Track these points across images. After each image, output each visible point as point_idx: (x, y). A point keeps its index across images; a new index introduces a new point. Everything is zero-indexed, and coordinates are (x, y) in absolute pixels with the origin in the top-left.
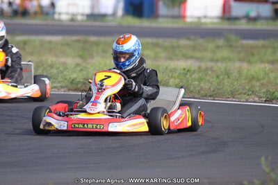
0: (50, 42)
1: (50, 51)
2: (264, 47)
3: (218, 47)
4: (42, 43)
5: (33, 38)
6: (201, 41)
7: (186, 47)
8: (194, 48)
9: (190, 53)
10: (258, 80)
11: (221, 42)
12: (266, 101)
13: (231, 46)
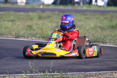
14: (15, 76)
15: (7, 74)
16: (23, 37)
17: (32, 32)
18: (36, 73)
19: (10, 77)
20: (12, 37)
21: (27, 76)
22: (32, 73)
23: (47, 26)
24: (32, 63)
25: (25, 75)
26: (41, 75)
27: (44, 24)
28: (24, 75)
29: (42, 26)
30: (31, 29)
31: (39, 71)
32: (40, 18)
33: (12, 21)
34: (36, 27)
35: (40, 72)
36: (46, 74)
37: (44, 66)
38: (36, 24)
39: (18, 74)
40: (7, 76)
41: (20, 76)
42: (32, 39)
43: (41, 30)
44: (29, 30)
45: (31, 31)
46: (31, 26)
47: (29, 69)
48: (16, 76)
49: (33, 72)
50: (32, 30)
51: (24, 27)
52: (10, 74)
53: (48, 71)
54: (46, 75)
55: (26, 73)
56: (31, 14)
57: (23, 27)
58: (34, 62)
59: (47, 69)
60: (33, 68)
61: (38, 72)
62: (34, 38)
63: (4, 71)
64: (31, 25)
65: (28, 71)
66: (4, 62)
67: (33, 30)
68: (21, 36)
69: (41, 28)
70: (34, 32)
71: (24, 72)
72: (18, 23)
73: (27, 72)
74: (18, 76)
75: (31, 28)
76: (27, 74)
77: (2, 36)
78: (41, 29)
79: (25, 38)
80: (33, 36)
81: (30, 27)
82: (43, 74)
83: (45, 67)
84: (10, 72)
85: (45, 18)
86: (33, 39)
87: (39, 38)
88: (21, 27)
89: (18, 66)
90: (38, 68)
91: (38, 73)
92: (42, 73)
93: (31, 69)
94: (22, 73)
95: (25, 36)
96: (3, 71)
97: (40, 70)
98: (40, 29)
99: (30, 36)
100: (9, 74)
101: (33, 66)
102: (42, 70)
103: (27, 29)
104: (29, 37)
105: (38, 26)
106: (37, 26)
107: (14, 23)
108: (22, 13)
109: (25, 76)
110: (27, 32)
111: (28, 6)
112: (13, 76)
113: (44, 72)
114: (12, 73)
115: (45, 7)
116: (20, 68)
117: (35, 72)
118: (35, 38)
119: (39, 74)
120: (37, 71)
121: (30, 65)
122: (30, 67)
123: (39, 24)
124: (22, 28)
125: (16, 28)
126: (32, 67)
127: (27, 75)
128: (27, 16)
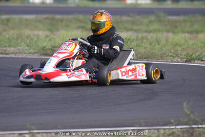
0: (26, 20)
1: (27, 26)
2: (185, 21)
3: (151, 22)
4: (21, 21)
5: (14, 16)
6: (138, 17)
7: (127, 22)
8: (133, 23)
9: (130, 26)
10: (180, 46)
11: (152, 18)
12: (186, 62)
13: (160, 21)
16: (198, 60)
19: (150, 131)
20: (179, 60)
28: (174, 127)
61: (200, 121)
68: (195, 59)
77: (162, 59)
79: (203, 62)
125: (193, 45)
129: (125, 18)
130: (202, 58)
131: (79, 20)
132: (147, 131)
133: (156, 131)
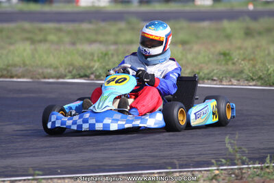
14: (194, 173)
15: (176, 168)
16: (208, 79)
17: (231, 67)
18: (243, 164)
19: (181, 174)
21: (222, 172)
22: (234, 164)
23: (267, 52)
24: (232, 141)
25: (218, 170)
26: (254, 168)
27: (257, 47)
28: (215, 168)
29: (254, 53)
30: (229, 60)
31: (251, 159)
32: (248, 33)
33: (184, 43)
34: (239, 54)
35: (253, 160)
36: (267, 165)
37: (262, 146)
38: (240, 48)
39: (201, 167)
40: (176, 172)
41: (205, 172)
42: (230, 83)
43: (251, 62)
44: (224, 63)
45: (227, 64)
46: (228, 54)
47: (226, 155)
48: (197, 173)
49: (236, 161)
50: (230, 63)
51: (211, 56)
52: (181, 166)
53: (271, 157)
54: (268, 167)
55: (220, 163)
56: (226, 24)
57: (208, 57)
58: (237, 137)
59: (269, 153)
60: (237, 152)
61: (247, 160)
62: (235, 82)
63: (168, 161)
64: (227, 52)
65: (223, 160)
66: (167, 139)
67: (234, 64)
68: (203, 79)
69: (252, 56)
70: (234, 68)
71: (213, 161)
72: (196, 48)
73: (221, 161)
74: (200, 171)
75: (228, 57)
76: (222, 165)
78: (252, 60)
79: (215, 83)
80: (233, 77)
81: (225, 54)
82: (260, 165)
83: (264, 149)
84: (181, 163)
85: (260, 33)
86: (232, 85)
87: (247, 80)
88: (204, 57)
89: (200, 149)
90: (247, 152)
91: (247, 164)
92: (257, 162)
93: (230, 154)
94: (209, 164)
95: (215, 78)
96: (165, 161)
97: (252, 156)
98: (249, 60)
99: (226, 77)
100: (180, 168)
101: (236, 147)
102: (257, 156)
103: (218, 61)
104: (224, 79)
105: (244, 54)
106: (241, 52)
107: (188, 47)
108: (206, 24)
109: (217, 172)
110: (219, 67)
111: (220, 7)
112: (189, 171)
113: (262, 160)
114: (187, 166)
115: (260, 8)
116: (204, 153)
117: (240, 161)
118: (239, 80)
119: (251, 166)
120: (244, 158)
121: (228, 146)
122: (227, 149)
123: (246, 49)
124: (206, 58)
125: (193, 59)
126: (234, 149)
127: (222, 170)
128: (217, 30)
129: (85, 26)
130: (212, 76)
131: (24, 30)
132: (178, 174)
133: (189, 174)
